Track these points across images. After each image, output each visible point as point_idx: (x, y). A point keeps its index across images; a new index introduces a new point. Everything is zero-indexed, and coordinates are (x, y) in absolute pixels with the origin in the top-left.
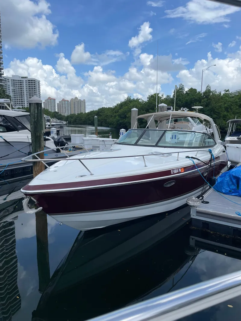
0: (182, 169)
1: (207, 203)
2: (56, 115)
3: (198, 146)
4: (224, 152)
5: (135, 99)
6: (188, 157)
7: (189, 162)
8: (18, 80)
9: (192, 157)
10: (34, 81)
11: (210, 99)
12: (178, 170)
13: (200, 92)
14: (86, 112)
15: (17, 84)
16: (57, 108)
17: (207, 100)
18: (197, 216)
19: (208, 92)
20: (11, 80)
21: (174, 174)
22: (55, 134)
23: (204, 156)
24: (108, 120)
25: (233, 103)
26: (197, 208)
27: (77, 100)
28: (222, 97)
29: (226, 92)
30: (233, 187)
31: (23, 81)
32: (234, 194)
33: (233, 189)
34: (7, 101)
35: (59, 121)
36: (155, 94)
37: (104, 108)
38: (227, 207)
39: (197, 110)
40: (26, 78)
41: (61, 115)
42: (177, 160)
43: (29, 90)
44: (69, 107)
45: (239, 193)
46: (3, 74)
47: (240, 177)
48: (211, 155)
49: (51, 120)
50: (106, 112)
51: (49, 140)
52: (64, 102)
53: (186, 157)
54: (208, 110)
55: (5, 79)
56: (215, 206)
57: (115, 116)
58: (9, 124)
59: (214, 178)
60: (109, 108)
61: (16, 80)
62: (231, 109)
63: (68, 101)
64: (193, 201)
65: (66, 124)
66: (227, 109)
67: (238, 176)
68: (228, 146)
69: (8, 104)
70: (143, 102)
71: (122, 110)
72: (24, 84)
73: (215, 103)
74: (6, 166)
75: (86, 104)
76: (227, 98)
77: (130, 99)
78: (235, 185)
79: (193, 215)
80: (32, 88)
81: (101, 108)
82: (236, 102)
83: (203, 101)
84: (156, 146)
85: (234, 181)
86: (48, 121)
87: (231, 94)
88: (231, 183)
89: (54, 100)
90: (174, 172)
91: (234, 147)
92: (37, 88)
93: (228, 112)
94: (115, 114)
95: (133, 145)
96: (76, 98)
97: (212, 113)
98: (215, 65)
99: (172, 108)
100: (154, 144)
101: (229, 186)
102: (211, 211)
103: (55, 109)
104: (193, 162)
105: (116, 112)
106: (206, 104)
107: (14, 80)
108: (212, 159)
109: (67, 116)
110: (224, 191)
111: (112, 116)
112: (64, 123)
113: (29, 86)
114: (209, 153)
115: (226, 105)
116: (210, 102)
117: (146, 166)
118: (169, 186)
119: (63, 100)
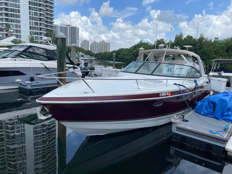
0: (170, 93)
1: (187, 121)
2: (88, 53)
3: (185, 76)
4: (208, 83)
5: (146, 43)
6: (176, 84)
7: (176, 88)
8: (64, 27)
9: (179, 85)
10: (75, 28)
11: (203, 44)
12: (166, 93)
13: (195, 39)
14: (110, 51)
15: (63, 30)
16: (90, 48)
17: (200, 45)
18: (177, 131)
19: (201, 39)
20: (60, 27)
21: (162, 96)
22: (83, 65)
23: (189, 84)
24: (124, 58)
25: (220, 48)
26: (178, 125)
27: (104, 42)
28: (212, 43)
29: (216, 39)
30: (210, 110)
31: (68, 28)
32: (210, 116)
33: (210, 112)
34: (49, 38)
35: (90, 57)
36: (161, 40)
37: (123, 48)
38: (203, 126)
39: (187, 49)
40: (69, 26)
41: (92, 52)
42: (166, 86)
43: (71, 34)
44: (98, 47)
45: (214, 115)
46: (54, 23)
47: (216, 102)
48: (196, 84)
49: (85, 56)
50: (124, 52)
51: (77, 68)
52: (95, 44)
53: (174, 84)
54: (200, 53)
55: (55, 26)
56: (193, 124)
57: (130, 55)
58: (49, 55)
59: (197, 102)
60: (126, 49)
61: (63, 27)
62: (219, 53)
63: (98, 43)
64: (174, 119)
65: (95, 59)
66: (215, 53)
67: (214, 101)
68: (212, 79)
69: (49, 41)
70: (151, 45)
71: (135, 50)
72: (68, 30)
73: (207, 47)
74: (44, 85)
75: (110, 45)
76: (216, 44)
77: (142, 42)
78: (212, 109)
79: (174, 130)
80: (73, 33)
81: (120, 49)
82: (223, 47)
83: (197, 45)
84: (152, 74)
85: (212, 105)
86: (82, 56)
87: (219, 41)
88: (208, 107)
89: (88, 42)
90: (162, 95)
91: (217, 80)
92: (77, 33)
93: (216, 54)
94: (130, 53)
95: (133, 73)
96: (104, 41)
97: (204, 55)
98: (208, 19)
99: (167, 46)
100: (150, 73)
101: (207, 109)
102: (189, 128)
103: (88, 48)
104: (180, 88)
105: (131, 52)
106: (199, 47)
107: (61, 27)
108: (197, 88)
109: (96, 54)
110: (202, 113)
111: (128, 55)
112: (93, 58)
113: (72, 32)
114: (194, 82)
115: (215, 50)
116: (203, 46)
117: (139, 89)
118: (157, 106)
119: (95, 42)
